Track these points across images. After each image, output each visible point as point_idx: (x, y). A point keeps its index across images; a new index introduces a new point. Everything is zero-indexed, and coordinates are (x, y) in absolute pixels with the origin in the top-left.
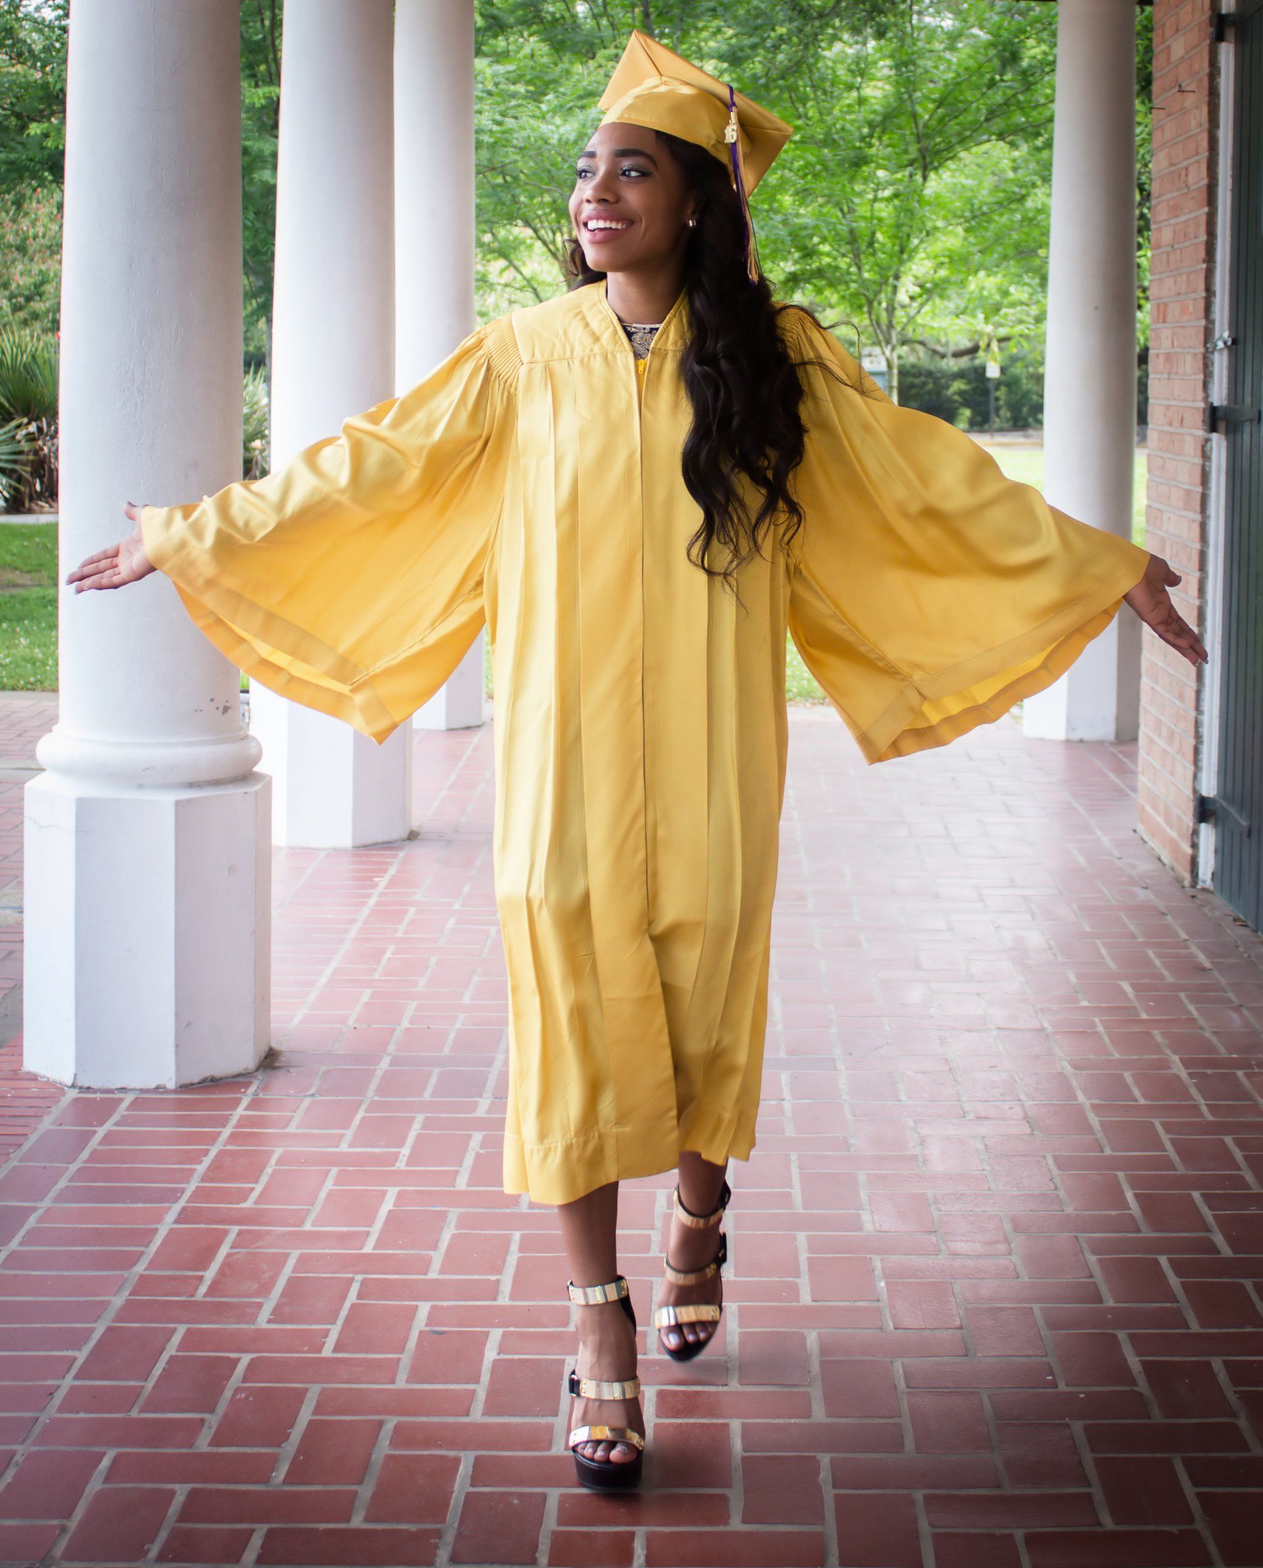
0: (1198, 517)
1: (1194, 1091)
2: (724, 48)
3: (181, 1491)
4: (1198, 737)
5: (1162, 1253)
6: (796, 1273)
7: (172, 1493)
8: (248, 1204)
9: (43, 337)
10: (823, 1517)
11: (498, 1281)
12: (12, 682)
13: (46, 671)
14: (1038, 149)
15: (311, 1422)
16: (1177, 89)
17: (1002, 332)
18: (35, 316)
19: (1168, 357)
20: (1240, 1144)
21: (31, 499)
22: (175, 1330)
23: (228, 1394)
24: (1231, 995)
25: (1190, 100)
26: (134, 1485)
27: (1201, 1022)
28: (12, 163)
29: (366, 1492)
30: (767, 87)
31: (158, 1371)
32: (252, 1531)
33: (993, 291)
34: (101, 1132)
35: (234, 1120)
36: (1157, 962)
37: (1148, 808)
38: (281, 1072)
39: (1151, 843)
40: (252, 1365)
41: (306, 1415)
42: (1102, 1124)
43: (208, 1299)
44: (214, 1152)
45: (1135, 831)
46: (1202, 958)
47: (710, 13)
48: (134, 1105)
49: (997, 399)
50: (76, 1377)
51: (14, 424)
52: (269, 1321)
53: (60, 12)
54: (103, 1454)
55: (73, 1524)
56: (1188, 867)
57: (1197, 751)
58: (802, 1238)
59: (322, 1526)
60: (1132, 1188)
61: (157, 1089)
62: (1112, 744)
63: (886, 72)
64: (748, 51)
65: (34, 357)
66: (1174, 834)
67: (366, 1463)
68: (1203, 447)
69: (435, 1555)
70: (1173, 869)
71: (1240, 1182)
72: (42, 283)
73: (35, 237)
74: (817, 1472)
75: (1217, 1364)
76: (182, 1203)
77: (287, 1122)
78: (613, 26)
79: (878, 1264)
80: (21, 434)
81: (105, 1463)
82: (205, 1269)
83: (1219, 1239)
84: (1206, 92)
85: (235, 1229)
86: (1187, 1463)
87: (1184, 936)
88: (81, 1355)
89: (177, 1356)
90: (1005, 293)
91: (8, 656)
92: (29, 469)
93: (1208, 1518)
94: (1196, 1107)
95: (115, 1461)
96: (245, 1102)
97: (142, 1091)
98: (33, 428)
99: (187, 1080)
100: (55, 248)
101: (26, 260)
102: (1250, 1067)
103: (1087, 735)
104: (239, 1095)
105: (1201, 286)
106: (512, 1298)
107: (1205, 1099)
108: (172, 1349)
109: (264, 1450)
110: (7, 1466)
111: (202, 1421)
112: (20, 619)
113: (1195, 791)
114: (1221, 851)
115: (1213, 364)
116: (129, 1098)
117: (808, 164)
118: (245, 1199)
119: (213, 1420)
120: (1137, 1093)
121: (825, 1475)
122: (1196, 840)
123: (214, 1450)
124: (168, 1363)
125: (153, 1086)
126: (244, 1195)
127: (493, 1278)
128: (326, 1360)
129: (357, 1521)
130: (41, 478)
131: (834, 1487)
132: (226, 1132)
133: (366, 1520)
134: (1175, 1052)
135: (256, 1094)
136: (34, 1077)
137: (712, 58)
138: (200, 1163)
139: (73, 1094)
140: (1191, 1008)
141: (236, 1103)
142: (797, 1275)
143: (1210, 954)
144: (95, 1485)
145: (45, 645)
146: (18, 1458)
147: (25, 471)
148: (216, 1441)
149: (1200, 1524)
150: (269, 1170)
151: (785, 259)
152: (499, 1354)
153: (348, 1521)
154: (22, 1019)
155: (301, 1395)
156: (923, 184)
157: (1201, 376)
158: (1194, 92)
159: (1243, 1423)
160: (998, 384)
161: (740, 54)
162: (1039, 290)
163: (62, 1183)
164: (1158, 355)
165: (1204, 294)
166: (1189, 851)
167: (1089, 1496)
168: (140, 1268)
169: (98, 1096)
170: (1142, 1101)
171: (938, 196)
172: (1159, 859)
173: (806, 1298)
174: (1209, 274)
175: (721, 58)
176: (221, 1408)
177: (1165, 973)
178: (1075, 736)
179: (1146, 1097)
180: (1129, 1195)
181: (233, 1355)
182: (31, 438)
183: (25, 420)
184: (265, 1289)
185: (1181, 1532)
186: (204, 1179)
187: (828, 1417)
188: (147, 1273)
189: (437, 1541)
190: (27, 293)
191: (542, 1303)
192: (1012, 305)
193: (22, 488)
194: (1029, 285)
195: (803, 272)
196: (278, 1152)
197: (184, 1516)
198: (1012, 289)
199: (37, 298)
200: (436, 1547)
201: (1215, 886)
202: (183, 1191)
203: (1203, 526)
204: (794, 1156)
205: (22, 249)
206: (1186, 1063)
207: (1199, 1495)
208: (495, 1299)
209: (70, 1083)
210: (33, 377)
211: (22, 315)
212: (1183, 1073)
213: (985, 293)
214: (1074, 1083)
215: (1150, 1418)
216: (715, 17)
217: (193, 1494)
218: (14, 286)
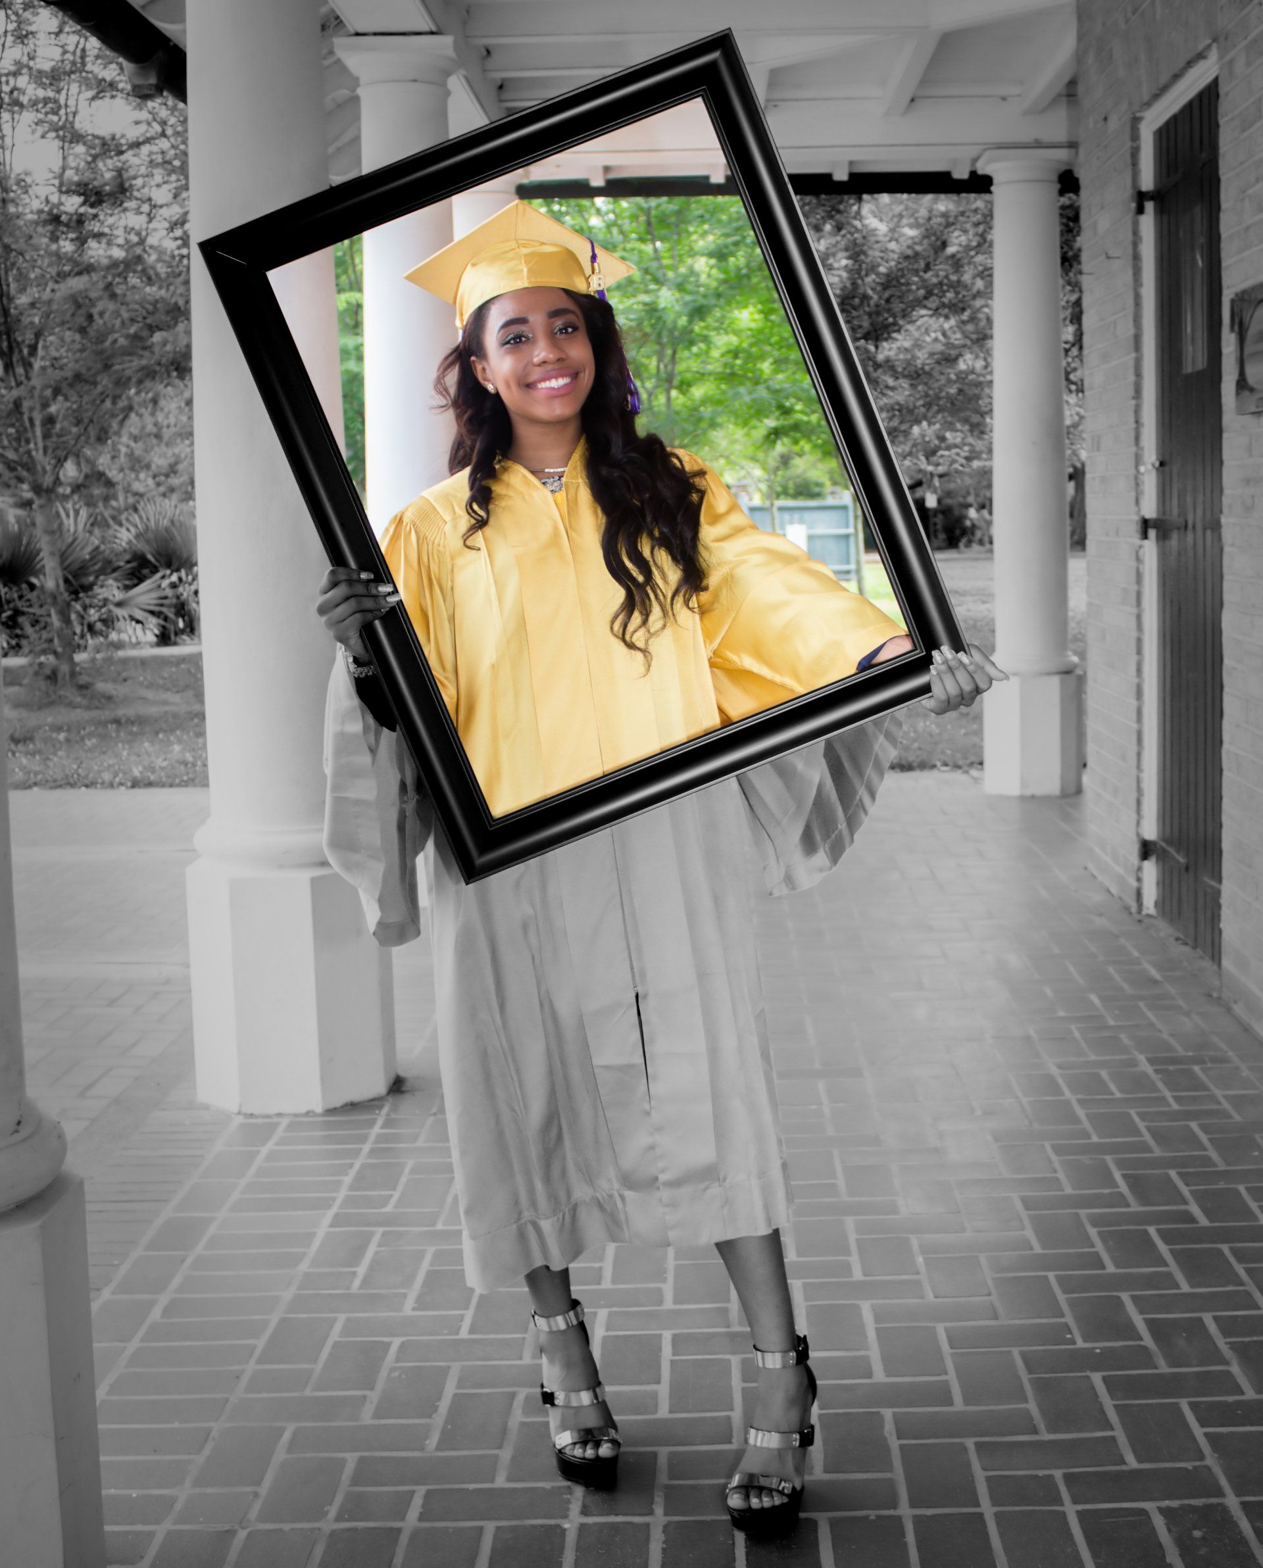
0: (1135, 610)
1: (1160, 1085)
2: (712, 247)
3: (351, 1459)
4: (1140, 790)
5: (1150, 1224)
6: (847, 1252)
7: (344, 1461)
8: (388, 1209)
9: (180, 506)
10: (892, 1465)
11: (600, 1268)
12: (170, 781)
13: (196, 771)
14: (963, 322)
15: (455, 1395)
16: (1104, 256)
17: (941, 469)
18: (172, 490)
19: (1103, 480)
20: (1205, 1129)
21: (176, 634)
22: (335, 1319)
23: (384, 1373)
24: (1181, 1002)
25: (1116, 265)
26: (312, 1455)
27: (1159, 1025)
28: (143, 368)
29: (506, 1455)
30: (748, 277)
31: (324, 1355)
32: (413, 1492)
33: (933, 437)
34: (264, 1151)
35: (372, 1138)
36: (1117, 977)
37: (1097, 850)
38: (407, 1096)
39: (1100, 878)
40: (403, 1346)
41: (450, 1389)
42: (1088, 1115)
43: (362, 1291)
44: (357, 1165)
45: (1086, 868)
46: (1155, 974)
47: (699, 220)
48: (291, 1127)
49: (935, 524)
50: (259, 1362)
51: (159, 575)
52: (414, 1309)
53: (179, 242)
54: (283, 1429)
55: (264, 1489)
56: (1134, 896)
57: (1139, 802)
58: (850, 1222)
59: (472, 1486)
60: (1120, 1169)
61: (308, 1114)
62: (1058, 797)
63: (844, 262)
64: (732, 248)
65: (172, 522)
66: (1121, 871)
67: (504, 1431)
68: (1137, 553)
69: (568, 1509)
70: (1121, 899)
71: (1208, 1161)
72: (176, 463)
73: (168, 426)
74: (882, 1426)
75: (1208, 1319)
76: (334, 1209)
77: (415, 1138)
78: (622, 232)
79: (915, 1242)
80: (165, 583)
81: (287, 1436)
82: (357, 1265)
83: (1195, 1209)
84: (1130, 257)
85: (380, 1230)
86: (1193, 1406)
87: (1136, 954)
88: (261, 1343)
89: (340, 1342)
90: (942, 439)
91: (165, 760)
92: (173, 610)
93: (1216, 1455)
94: (1163, 1099)
95: (295, 1434)
96: (380, 1121)
97: (296, 1115)
98: (174, 578)
99: (331, 1106)
100: (188, 434)
101: (163, 446)
102: (1204, 1062)
103: (1039, 791)
104: (373, 1116)
105: (1132, 419)
106: (614, 1282)
107: (1170, 1090)
108: (335, 1335)
109: (417, 1421)
110: (206, 1440)
111: (365, 1397)
112: (172, 731)
113: (1138, 835)
114: (1164, 883)
115: (1143, 483)
116: (284, 1122)
117: (783, 339)
118: (385, 1204)
119: (374, 1396)
120: (1113, 1087)
121: (889, 1428)
122: (1140, 875)
123: (376, 1422)
124: (333, 1348)
125: (304, 1110)
126: (385, 1201)
127: (596, 1265)
128: (462, 1341)
129: (501, 1482)
130: (183, 617)
131: (898, 1438)
132: (366, 1148)
133: (509, 1480)
134: (1141, 1052)
135: (388, 1114)
136: (206, 1107)
137: (702, 255)
138: (347, 1174)
139: (240, 1120)
140: (1150, 1014)
141: (372, 1123)
142: (848, 1253)
143: (1160, 968)
144: (280, 1455)
145: (194, 750)
146: (214, 1434)
147: (170, 613)
148: (377, 1415)
149: (1211, 1460)
150: (403, 1180)
151: (767, 417)
152: (607, 1330)
153: (493, 1481)
154: (193, 1055)
155: (444, 1372)
156: (876, 352)
157: (1133, 494)
158: (1118, 258)
159: (1235, 1369)
160: (936, 512)
161: (725, 251)
162: (969, 434)
163: (235, 1196)
164: (1094, 479)
165: (1134, 425)
166: (1135, 884)
167: (1113, 1438)
168: (304, 1267)
169: (260, 1121)
170: (1118, 1095)
171: (888, 360)
172: (1108, 891)
173: (858, 1274)
174: (1137, 410)
175: (711, 255)
176: (380, 1385)
177: (1125, 986)
178: (1028, 792)
179: (1122, 1091)
180: (1117, 1175)
181: (386, 1339)
182: (174, 586)
183: (168, 572)
184: (409, 1281)
185: (1195, 1468)
186: (351, 1188)
187: (887, 1376)
188: (311, 1270)
189: (568, 1496)
190: (164, 471)
191: (639, 1286)
192: (948, 448)
193: (167, 625)
194: (961, 431)
195: (783, 427)
196: (410, 1164)
197: (355, 1482)
198: (948, 435)
199: (172, 475)
200: (569, 1502)
201: (1157, 912)
202: (334, 1199)
203: (1139, 617)
204: (836, 1153)
205: (158, 436)
206: (1152, 1061)
207: (1206, 1434)
208: (599, 1283)
209: (236, 1110)
210: (173, 538)
211: (162, 489)
212: (1149, 1070)
213: (927, 439)
214: (1060, 1081)
215: (1156, 1368)
216: (704, 222)
217: (362, 1461)
218: (153, 467)
